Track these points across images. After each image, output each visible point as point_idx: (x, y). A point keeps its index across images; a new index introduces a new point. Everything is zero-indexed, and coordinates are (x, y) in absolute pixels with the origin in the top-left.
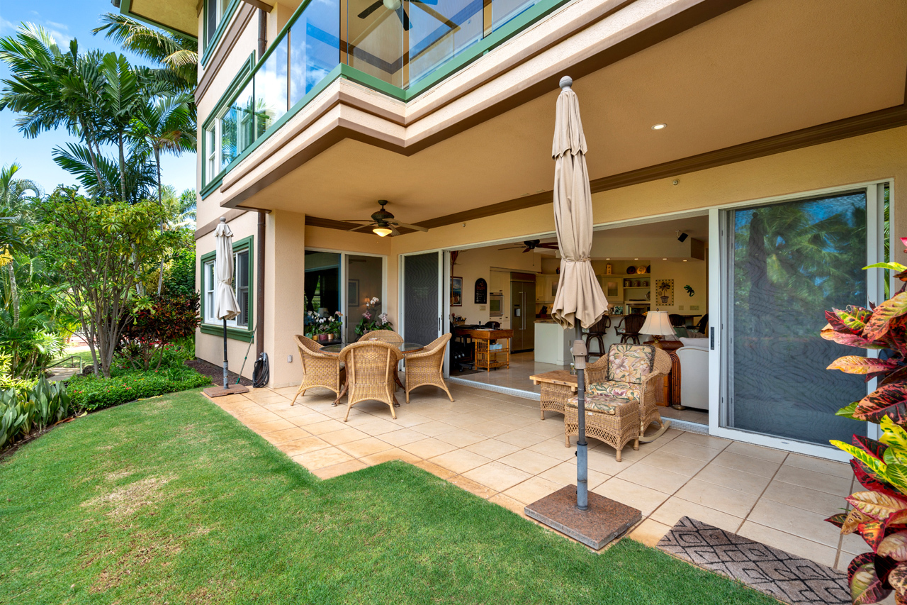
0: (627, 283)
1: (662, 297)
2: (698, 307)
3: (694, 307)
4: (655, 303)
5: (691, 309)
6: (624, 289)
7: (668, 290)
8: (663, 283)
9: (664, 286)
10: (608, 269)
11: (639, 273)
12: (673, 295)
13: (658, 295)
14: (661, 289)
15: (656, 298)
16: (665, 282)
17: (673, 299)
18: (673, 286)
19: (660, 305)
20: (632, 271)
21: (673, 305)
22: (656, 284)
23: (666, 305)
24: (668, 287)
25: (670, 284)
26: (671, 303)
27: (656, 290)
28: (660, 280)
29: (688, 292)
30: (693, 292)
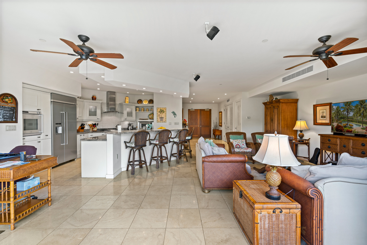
0: (138, 109)
1: (160, 118)
2: (178, 123)
3: (176, 123)
6: (136, 113)
10: (127, 100)
11: (144, 103)
12: (166, 117)
13: (158, 117)
14: (159, 113)
15: (157, 118)
16: (162, 109)
17: (166, 119)
18: (166, 112)
19: (159, 122)
20: (140, 102)
21: (166, 122)
22: (157, 110)
23: (162, 122)
24: (164, 112)
25: (164, 110)
26: (165, 121)
27: (157, 113)
28: (159, 108)
29: (173, 115)
30: (176, 115)
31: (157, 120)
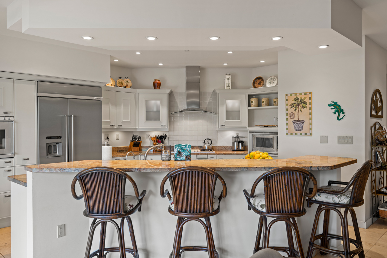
0: (253, 100)
1: (294, 122)
2: (351, 138)
3: (344, 138)
4: (285, 131)
5: (339, 142)
6: (249, 110)
7: (303, 110)
8: (296, 99)
9: (298, 104)
10: (227, 82)
11: (268, 85)
12: (311, 119)
13: (289, 118)
14: (293, 109)
15: (287, 124)
16: (299, 97)
17: (311, 124)
18: (311, 104)
19: (291, 134)
20: (260, 83)
21: (311, 134)
22: (287, 100)
23: (301, 134)
24: (304, 105)
25: (307, 100)
26: (309, 132)
27: (287, 110)
28: (291, 95)
29: (334, 113)
30: (344, 113)
31: (287, 129)
